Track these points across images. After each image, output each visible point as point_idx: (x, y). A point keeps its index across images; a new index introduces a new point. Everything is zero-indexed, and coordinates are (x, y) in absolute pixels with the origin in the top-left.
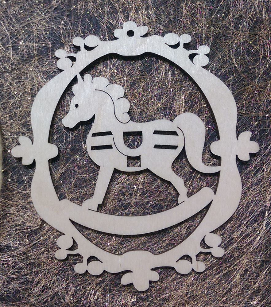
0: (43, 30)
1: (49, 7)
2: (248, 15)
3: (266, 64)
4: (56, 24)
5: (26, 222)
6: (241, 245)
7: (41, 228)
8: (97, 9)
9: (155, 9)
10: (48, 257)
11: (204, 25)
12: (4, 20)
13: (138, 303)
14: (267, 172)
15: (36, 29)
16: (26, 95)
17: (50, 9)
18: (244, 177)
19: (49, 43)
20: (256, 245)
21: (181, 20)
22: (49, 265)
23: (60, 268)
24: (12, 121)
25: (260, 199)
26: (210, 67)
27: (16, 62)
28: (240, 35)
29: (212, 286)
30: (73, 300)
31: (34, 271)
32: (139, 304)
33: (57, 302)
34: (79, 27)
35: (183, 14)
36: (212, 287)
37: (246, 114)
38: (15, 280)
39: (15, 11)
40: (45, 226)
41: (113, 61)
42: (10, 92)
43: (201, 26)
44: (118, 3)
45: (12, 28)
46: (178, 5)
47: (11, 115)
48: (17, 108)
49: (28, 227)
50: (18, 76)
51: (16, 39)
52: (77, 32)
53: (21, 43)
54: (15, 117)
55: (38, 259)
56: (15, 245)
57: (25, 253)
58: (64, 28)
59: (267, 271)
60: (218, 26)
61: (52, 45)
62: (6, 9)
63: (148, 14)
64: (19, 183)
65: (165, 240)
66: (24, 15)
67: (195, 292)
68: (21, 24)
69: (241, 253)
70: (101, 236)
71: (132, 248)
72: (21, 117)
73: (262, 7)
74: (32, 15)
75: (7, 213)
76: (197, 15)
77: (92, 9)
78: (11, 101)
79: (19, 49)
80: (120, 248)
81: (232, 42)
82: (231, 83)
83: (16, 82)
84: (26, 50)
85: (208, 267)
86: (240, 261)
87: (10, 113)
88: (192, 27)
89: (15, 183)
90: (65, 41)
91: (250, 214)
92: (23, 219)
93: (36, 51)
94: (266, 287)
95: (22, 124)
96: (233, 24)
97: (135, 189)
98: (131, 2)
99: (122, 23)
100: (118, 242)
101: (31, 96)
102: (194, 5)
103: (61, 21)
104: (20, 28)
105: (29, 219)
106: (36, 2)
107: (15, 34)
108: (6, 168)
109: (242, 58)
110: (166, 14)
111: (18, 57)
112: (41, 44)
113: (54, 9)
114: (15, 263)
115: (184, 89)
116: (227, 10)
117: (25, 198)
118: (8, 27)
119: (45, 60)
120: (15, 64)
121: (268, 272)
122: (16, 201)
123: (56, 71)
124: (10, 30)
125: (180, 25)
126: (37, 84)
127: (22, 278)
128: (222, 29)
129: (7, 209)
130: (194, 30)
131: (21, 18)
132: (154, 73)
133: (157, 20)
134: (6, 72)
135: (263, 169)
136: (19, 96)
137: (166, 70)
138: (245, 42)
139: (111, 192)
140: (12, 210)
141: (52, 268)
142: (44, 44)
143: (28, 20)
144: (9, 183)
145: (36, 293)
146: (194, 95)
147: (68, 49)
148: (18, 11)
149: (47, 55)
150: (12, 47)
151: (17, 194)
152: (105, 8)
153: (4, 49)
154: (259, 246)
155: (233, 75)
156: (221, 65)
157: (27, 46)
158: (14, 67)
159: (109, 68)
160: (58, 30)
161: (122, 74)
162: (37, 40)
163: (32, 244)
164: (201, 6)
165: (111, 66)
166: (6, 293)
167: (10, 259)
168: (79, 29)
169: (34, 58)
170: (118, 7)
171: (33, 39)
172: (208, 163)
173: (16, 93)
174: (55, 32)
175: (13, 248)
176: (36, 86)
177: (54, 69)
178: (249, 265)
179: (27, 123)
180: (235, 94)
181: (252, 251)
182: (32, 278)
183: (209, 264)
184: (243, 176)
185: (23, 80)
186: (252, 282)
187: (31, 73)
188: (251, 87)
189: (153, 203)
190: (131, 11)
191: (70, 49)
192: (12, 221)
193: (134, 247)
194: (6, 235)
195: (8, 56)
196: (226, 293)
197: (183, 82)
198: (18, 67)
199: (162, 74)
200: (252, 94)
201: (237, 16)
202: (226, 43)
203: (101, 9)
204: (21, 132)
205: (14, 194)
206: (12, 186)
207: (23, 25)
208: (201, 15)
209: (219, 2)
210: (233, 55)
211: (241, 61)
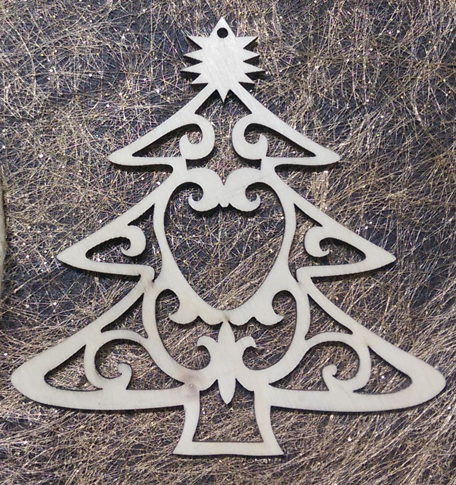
0: (90, 50)
1: (101, 10)
2: (441, 34)
4: (113, 39)
5: (54, 379)
6: (420, 428)
7: (79, 389)
8: (182, 17)
9: (281, 17)
10: (91, 440)
11: (365, 48)
12: (24, 31)
15: (77, 46)
16: (57, 161)
17: (103, 14)
18: (427, 312)
19: (100, 71)
20: (444, 429)
21: (327, 38)
22: (92, 455)
23: (110, 459)
24: (33, 205)
25: (454, 351)
26: (374, 119)
27: (42, 103)
28: (427, 67)
31: (65, 463)
34: (152, 46)
35: (330, 29)
37: (433, 204)
38: (34, 478)
39: (42, 15)
40: (86, 387)
42: (31, 155)
43: (359, 49)
44: (219, 6)
45: (37, 45)
46: (321, 12)
47: (32, 194)
48: (42, 184)
50: (46, 128)
51: (43, 63)
52: (148, 54)
53: (51, 71)
54: (40, 197)
55: (74, 443)
56: (35, 419)
57: (51, 432)
58: (126, 46)
60: (390, 50)
61: (104, 75)
62: (27, 11)
63: (270, 27)
64: (45, 312)
65: (290, 417)
66: (58, 22)
68: (52, 37)
69: (419, 442)
71: (234, 428)
72: (49, 199)
74: (71, 23)
76: (353, 30)
77: (174, 16)
78: (33, 171)
79: (48, 80)
80: (212, 428)
81: (412, 79)
82: (409, 149)
83: (41, 138)
84: (60, 83)
85: (363, 465)
86: (416, 456)
87: (31, 191)
88: (344, 51)
89: (36, 312)
90: (128, 68)
93: (76, 86)
95: (51, 211)
96: (415, 47)
98: (241, 6)
100: (209, 418)
101: (67, 163)
102: (349, 13)
103: (122, 35)
104: (50, 44)
105: (59, 374)
107: (42, 55)
108: (21, 286)
109: (429, 106)
110: (301, 27)
111: (46, 95)
112: (85, 73)
113: (110, 14)
114: (34, 449)
116: (405, 24)
117: (54, 338)
118: (30, 43)
119: (93, 101)
120: (41, 106)
122: (38, 344)
123: (110, 121)
124: (33, 48)
125: (325, 47)
126: (77, 141)
127: (46, 476)
128: (395, 55)
129: (22, 357)
130: (347, 57)
131: (53, 28)
133: (285, 36)
134: (25, 119)
136: (47, 162)
137: (298, 123)
138: (434, 79)
140: (31, 358)
141: (96, 460)
142: (91, 73)
143: (65, 33)
144: (26, 312)
146: (346, 168)
147: (132, 83)
148: (48, 15)
149: (96, 93)
150: (37, 77)
151: (39, 331)
152: (197, 13)
153: (23, 81)
154: (449, 431)
155: (413, 135)
156: (393, 118)
157: (61, 77)
158: (38, 112)
160: (116, 51)
161: (222, 128)
162: (80, 66)
163: (63, 418)
164: (361, 15)
165: (205, 115)
167: (25, 442)
168: (151, 50)
169: (73, 98)
170: (218, 13)
171: (72, 64)
172: (367, 285)
173: (41, 156)
174: (111, 54)
175: (31, 424)
176: (76, 145)
177: (108, 116)
178: (431, 463)
179: (59, 208)
180: (417, 168)
181: (437, 439)
182: (63, 476)
183: (365, 460)
185: (53, 135)
187: (67, 123)
188: (444, 157)
189: (271, 353)
190: (240, 20)
191: (136, 83)
193: (237, 427)
194: (20, 401)
195: (29, 93)
198: (45, 112)
200: (446, 169)
201: (423, 34)
202: (402, 79)
203: (189, 15)
204: (48, 224)
205: (34, 331)
206: (32, 317)
207: (56, 40)
208: (360, 31)
209: (391, 9)
210: (415, 101)
211: (428, 111)
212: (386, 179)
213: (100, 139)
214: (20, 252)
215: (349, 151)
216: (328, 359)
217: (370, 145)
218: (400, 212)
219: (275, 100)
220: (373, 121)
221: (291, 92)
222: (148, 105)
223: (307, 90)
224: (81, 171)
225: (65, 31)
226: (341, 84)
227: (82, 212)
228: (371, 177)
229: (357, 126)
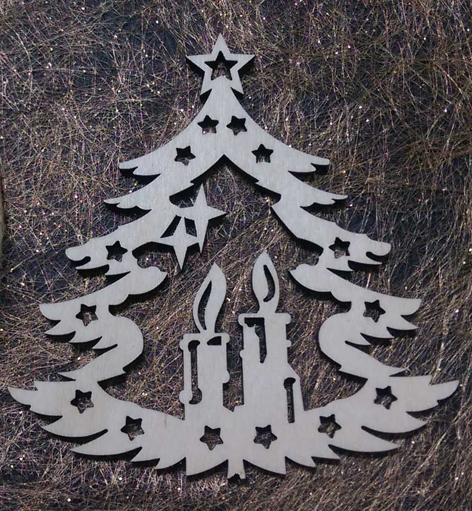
0: (84, 48)
1: (95, 12)
2: (414, 32)
3: (444, 108)
4: (106, 38)
5: (48, 353)
7: (72, 363)
8: (171, 18)
9: (264, 18)
11: (343, 46)
12: (22, 30)
13: (230, 489)
14: (443, 280)
15: (72, 45)
16: (52, 150)
17: (97, 15)
19: (94, 68)
21: (307, 37)
24: (29, 190)
25: (432, 323)
26: (353, 110)
27: (39, 96)
28: (402, 62)
29: (354, 463)
30: (124, 482)
32: (233, 490)
33: (97, 484)
35: (310, 28)
36: (354, 465)
37: (410, 186)
39: (39, 17)
40: (80, 360)
41: (196, 99)
42: (28, 145)
43: (338, 46)
44: (205, 9)
45: (34, 44)
46: (301, 14)
47: (28, 181)
48: (38, 171)
49: (51, 361)
50: (42, 119)
51: (40, 60)
52: (139, 52)
53: (47, 67)
54: (35, 183)
58: (119, 45)
59: (443, 439)
60: (366, 47)
61: (97, 71)
62: (25, 13)
63: (253, 27)
64: (40, 290)
66: (54, 23)
67: (325, 472)
68: (48, 37)
70: (171, 379)
72: (44, 185)
73: (436, 19)
74: (66, 24)
75: (18, 338)
76: (332, 30)
77: (163, 17)
78: (30, 159)
79: (44, 76)
81: (388, 74)
82: (386, 136)
83: (38, 129)
84: (56, 78)
87: (27, 178)
88: (323, 48)
89: (31, 291)
90: (120, 65)
91: (417, 347)
92: (44, 348)
93: (71, 80)
94: (443, 466)
95: (46, 196)
96: (389, 45)
97: (229, 303)
98: (227, 9)
99: (211, 40)
101: (62, 152)
102: (327, 14)
103: (114, 34)
104: (46, 43)
105: (53, 348)
106: (73, 4)
107: (39, 53)
108: (17, 266)
109: (404, 98)
110: (282, 27)
111: (42, 89)
113: (103, 16)
114: (29, 419)
115: (310, 145)
116: (381, 24)
118: (27, 42)
119: (86, 95)
120: (38, 99)
121: (445, 441)
122: (33, 320)
123: (103, 113)
124: (30, 47)
125: (305, 45)
126: (72, 132)
127: (41, 444)
128: (371, 51)
129: (17, 332)
130: (327, 54)
131: (49, 29)
132: (263, 119)
133: (267, 36)
134: (22, 112)
135: (437, 274)
136: (43, 151)
137: (281, 114)
138: (409, 73)
139: (189, 307)
140: (26, 333)
142: (84, 69)
144: (22, 290)
145: (62, 468)
146: (327, 155)
147: (124, 79)
148: (45, 17)
149: (89, 87)
150: (33, 73)
151: (34, 308)
152: (185, 15)
153: (20, 77)
156: (370, 108)
157: (57, 72)
158: (35, 105)
159: (190, 110)
160: (108, 49)
162: (75, 63)
164: (339, 16)
165: (193, 107)
166: (12, 466)
167: (20, 412)
169: (68, 92)
170: (205, 14)
171: (67, 62)
173: (37, 146)
174: (104, 52)
176: (70, 136)
177: (101, 109)
179: (54, 194)
180: (393, 154)
184: (405, 286)
185: (49, 126)
186: (419, 457)
187: (62, 115)
188: (419, 144)
190: (226, 20)
191: (127, 79)
192: (26, 351)
194: (15, 374)
195: (26, 87)
196: (377, 475)
197: (309, 133)
198: (41, 105)
199: (275, 121)
200: (421, 154)
201: (397, 33)
202: (378, 74)
203: (177, 17)
204: (44, 208)
205: (30, 308)
206: (27, 294)
207: (52, 40)
208: (338, 30)
209: (367, 10)
210: (391, 94)
211: (404, 102)
212: (365, 164)
213: (93, 130)
214: (16, 234)
215: (330, 139)
216: (312, 332)
217: (349, 133)
218: (379, 195)
219: (259, 93)
220: (352, 112)
221: (274, 86)
222: (139, 99)
223: (289, 84)
224: (75, 159)
225: (61, 31)
226: (321, 79)
227: (76, 197)
228: (351, 163)
229: (336, 116)
